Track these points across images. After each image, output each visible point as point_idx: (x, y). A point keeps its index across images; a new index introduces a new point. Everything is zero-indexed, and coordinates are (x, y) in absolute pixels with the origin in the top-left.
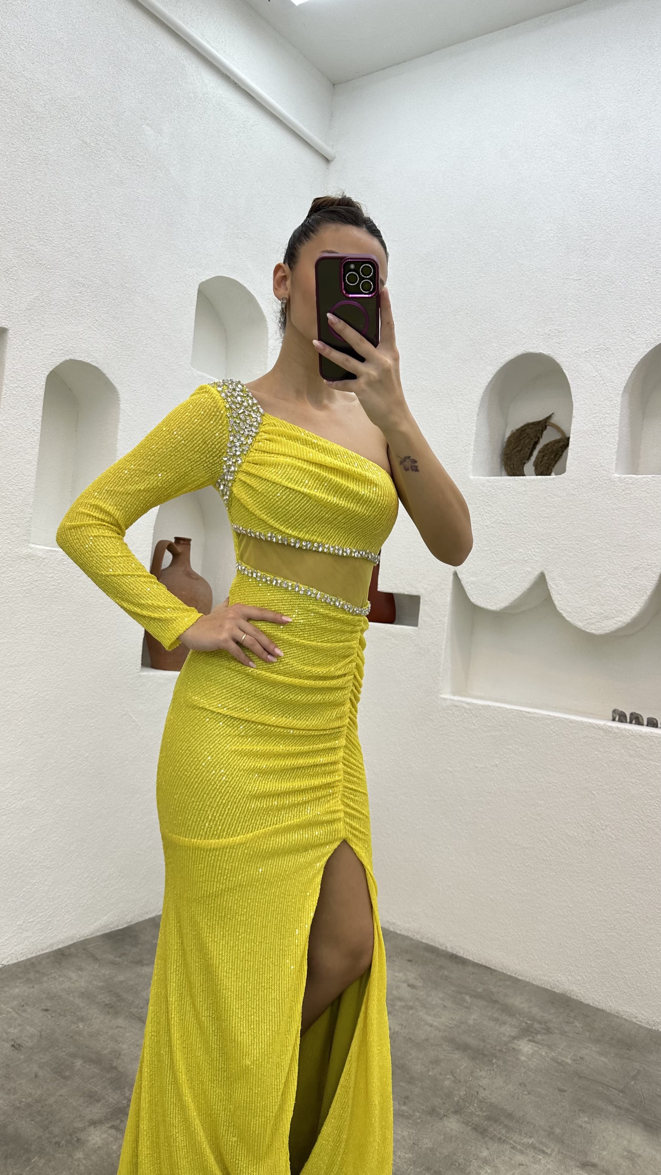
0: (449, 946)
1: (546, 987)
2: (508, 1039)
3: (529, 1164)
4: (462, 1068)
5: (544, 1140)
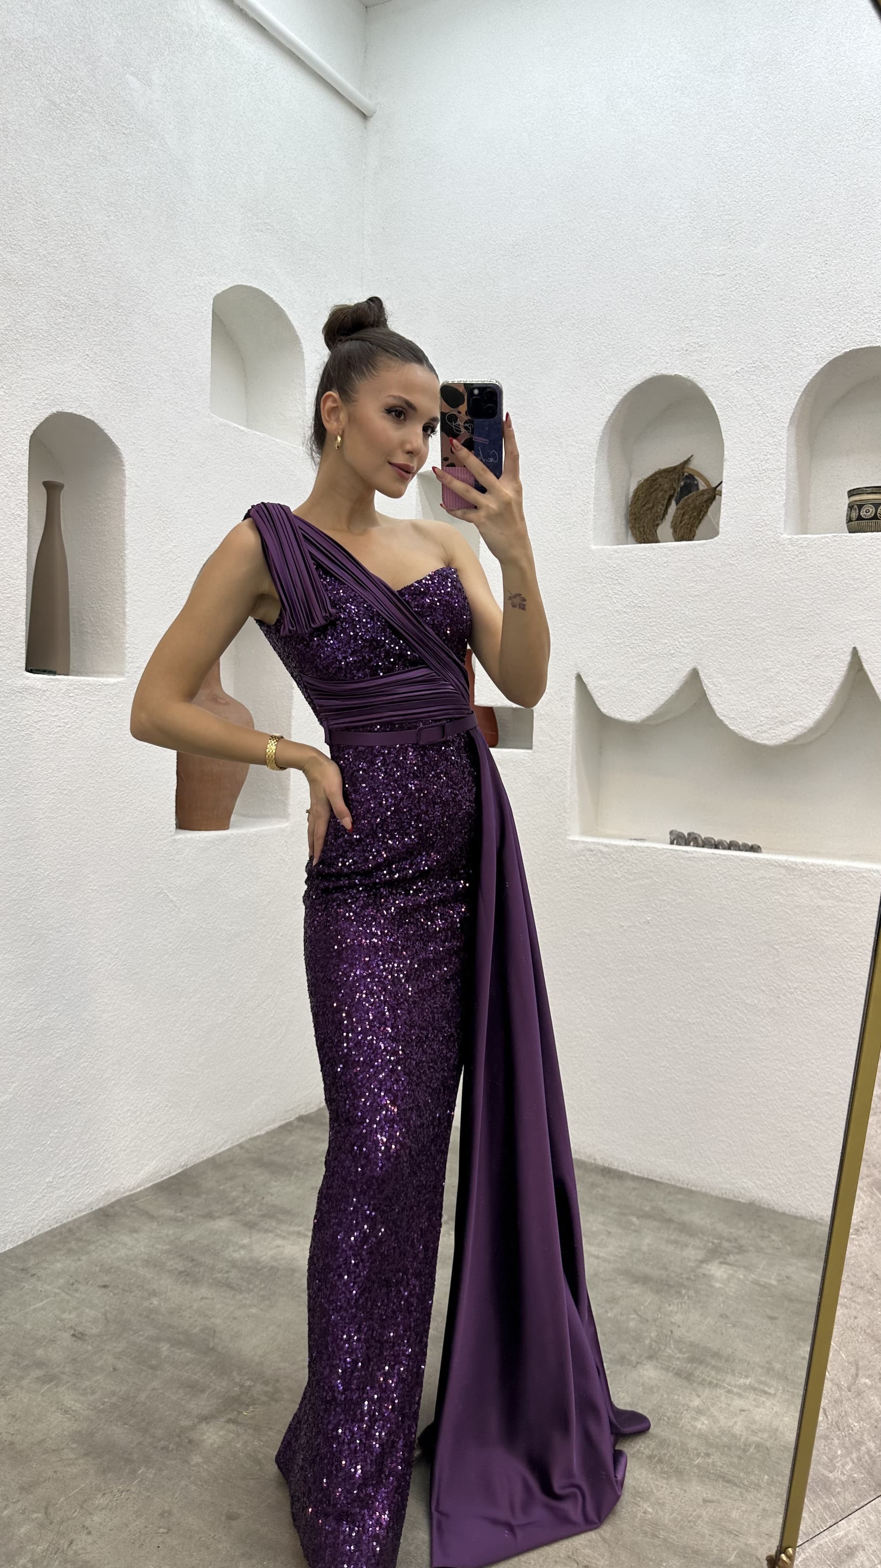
2: (694, 1264)
3: (751, 1409)
4: (646, 1304)
5: (763, 1379)
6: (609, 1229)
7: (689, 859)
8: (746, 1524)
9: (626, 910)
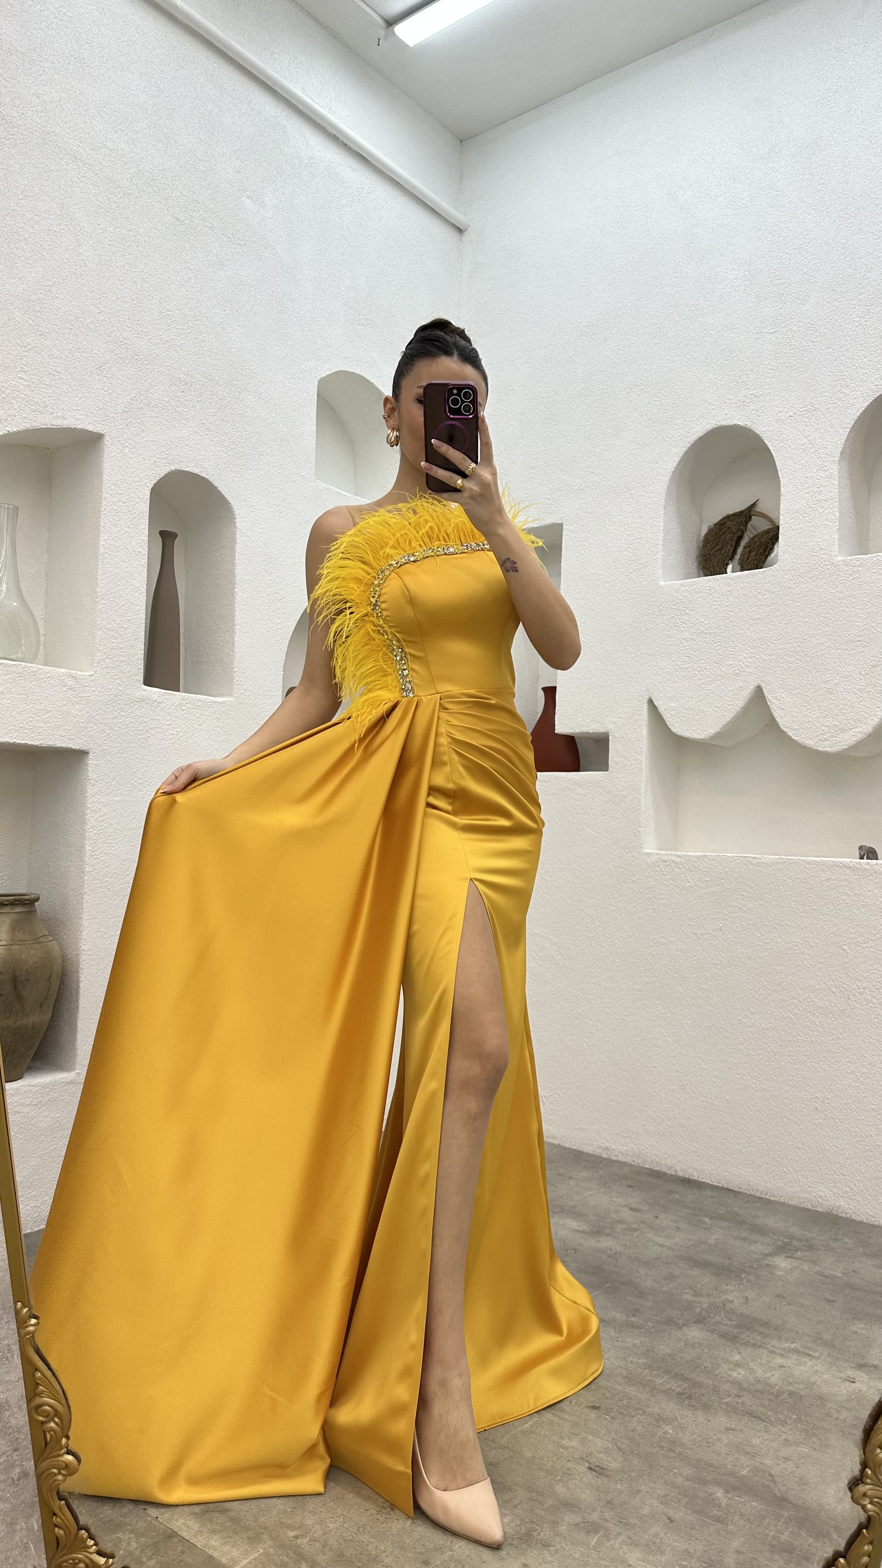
0: (679, 1170)
1: (806, 1207)
3: (791, 1366)
4: (703, 1283)
5: (810, 1345)
6: (679, 1226)
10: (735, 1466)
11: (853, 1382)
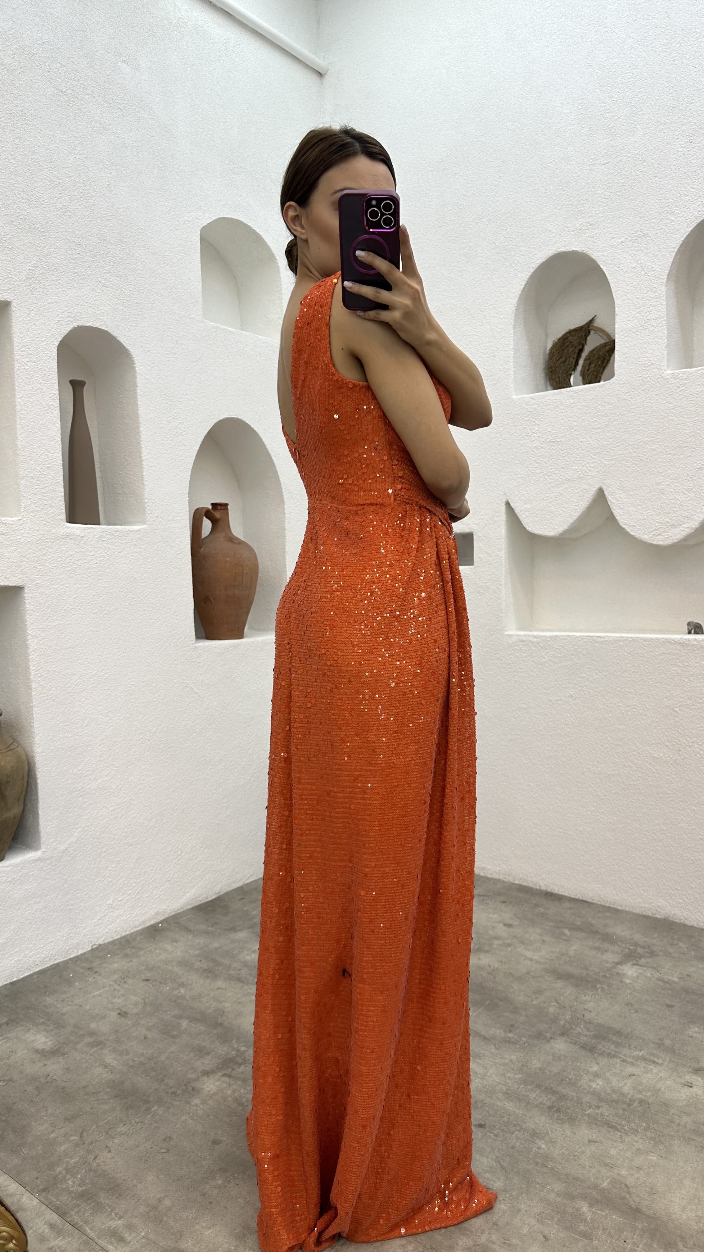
1: (647, 914)
2: (611, 965)
3: (640, 1074)
4: (566, 995)
5: (654, 1052)
6: (544, 939)
7: (602, 642)
8: (621, 1159)
9: (553, 687)
10: (597, 1178)
11: (691, 1087)
